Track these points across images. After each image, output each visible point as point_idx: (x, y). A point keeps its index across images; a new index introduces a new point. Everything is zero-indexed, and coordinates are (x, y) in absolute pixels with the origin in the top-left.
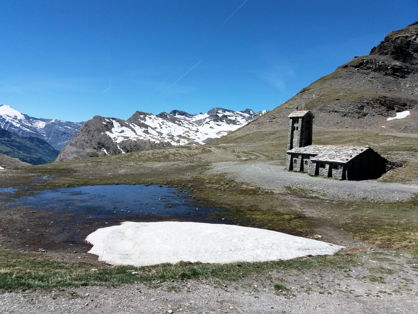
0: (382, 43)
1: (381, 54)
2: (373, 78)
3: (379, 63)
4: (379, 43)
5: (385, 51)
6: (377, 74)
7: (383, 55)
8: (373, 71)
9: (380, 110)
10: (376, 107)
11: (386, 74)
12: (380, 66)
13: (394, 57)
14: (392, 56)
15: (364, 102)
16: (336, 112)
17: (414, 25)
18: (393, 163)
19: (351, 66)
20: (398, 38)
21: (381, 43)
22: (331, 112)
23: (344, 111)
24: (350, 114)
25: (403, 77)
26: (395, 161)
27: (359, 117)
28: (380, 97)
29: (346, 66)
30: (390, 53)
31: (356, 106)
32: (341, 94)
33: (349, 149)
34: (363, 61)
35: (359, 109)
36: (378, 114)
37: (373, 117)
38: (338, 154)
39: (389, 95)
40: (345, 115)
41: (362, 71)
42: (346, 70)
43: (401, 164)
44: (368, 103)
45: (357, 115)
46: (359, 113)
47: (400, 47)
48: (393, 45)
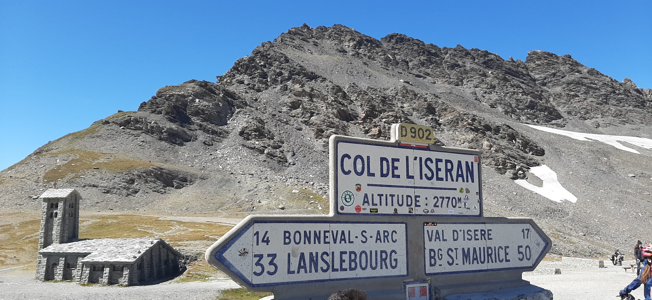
0: (154, 98)
1: (153, 112)
2: (143, 142)
3: (151, 123)
4: (151, 98)
5: (158, 109)
6: (148, 138)
7: (156, 114)
8: (144, 132)
9: (155, 185)
10: (151, 181)
11: (161, 139)
12: (152, 127)
13: (169, 118)
14: (166, 116)
15: (134, 173)
16: (94, 186)
17: (191, 83)
18: (187, 256)
19: (113, 122)
20: (172, 95)
21: (152, 98)
22: (87, 187)
23: (106, 185)
24: (115, 190)
25: (181, 145)
26: (188, 254)
27: (128, 195)
28: (154, 169)
29: (107, 122)
30: (163, 112)
31: (123, 179)
32: (101, 160)
33: (134, 242)
34: (130, 119)
35: (127, 183)
36: (153, 191)
37: (146, 194)
38: (121, 251)
39: (166, 166)
40: (108, 192)
41: (128, 130)
42: (106, 127)
43: (195, 257)
44: (139, 176)
45: (125, 191)
46: (128, 189)
47: (175, 107)
48: (167, 102)
